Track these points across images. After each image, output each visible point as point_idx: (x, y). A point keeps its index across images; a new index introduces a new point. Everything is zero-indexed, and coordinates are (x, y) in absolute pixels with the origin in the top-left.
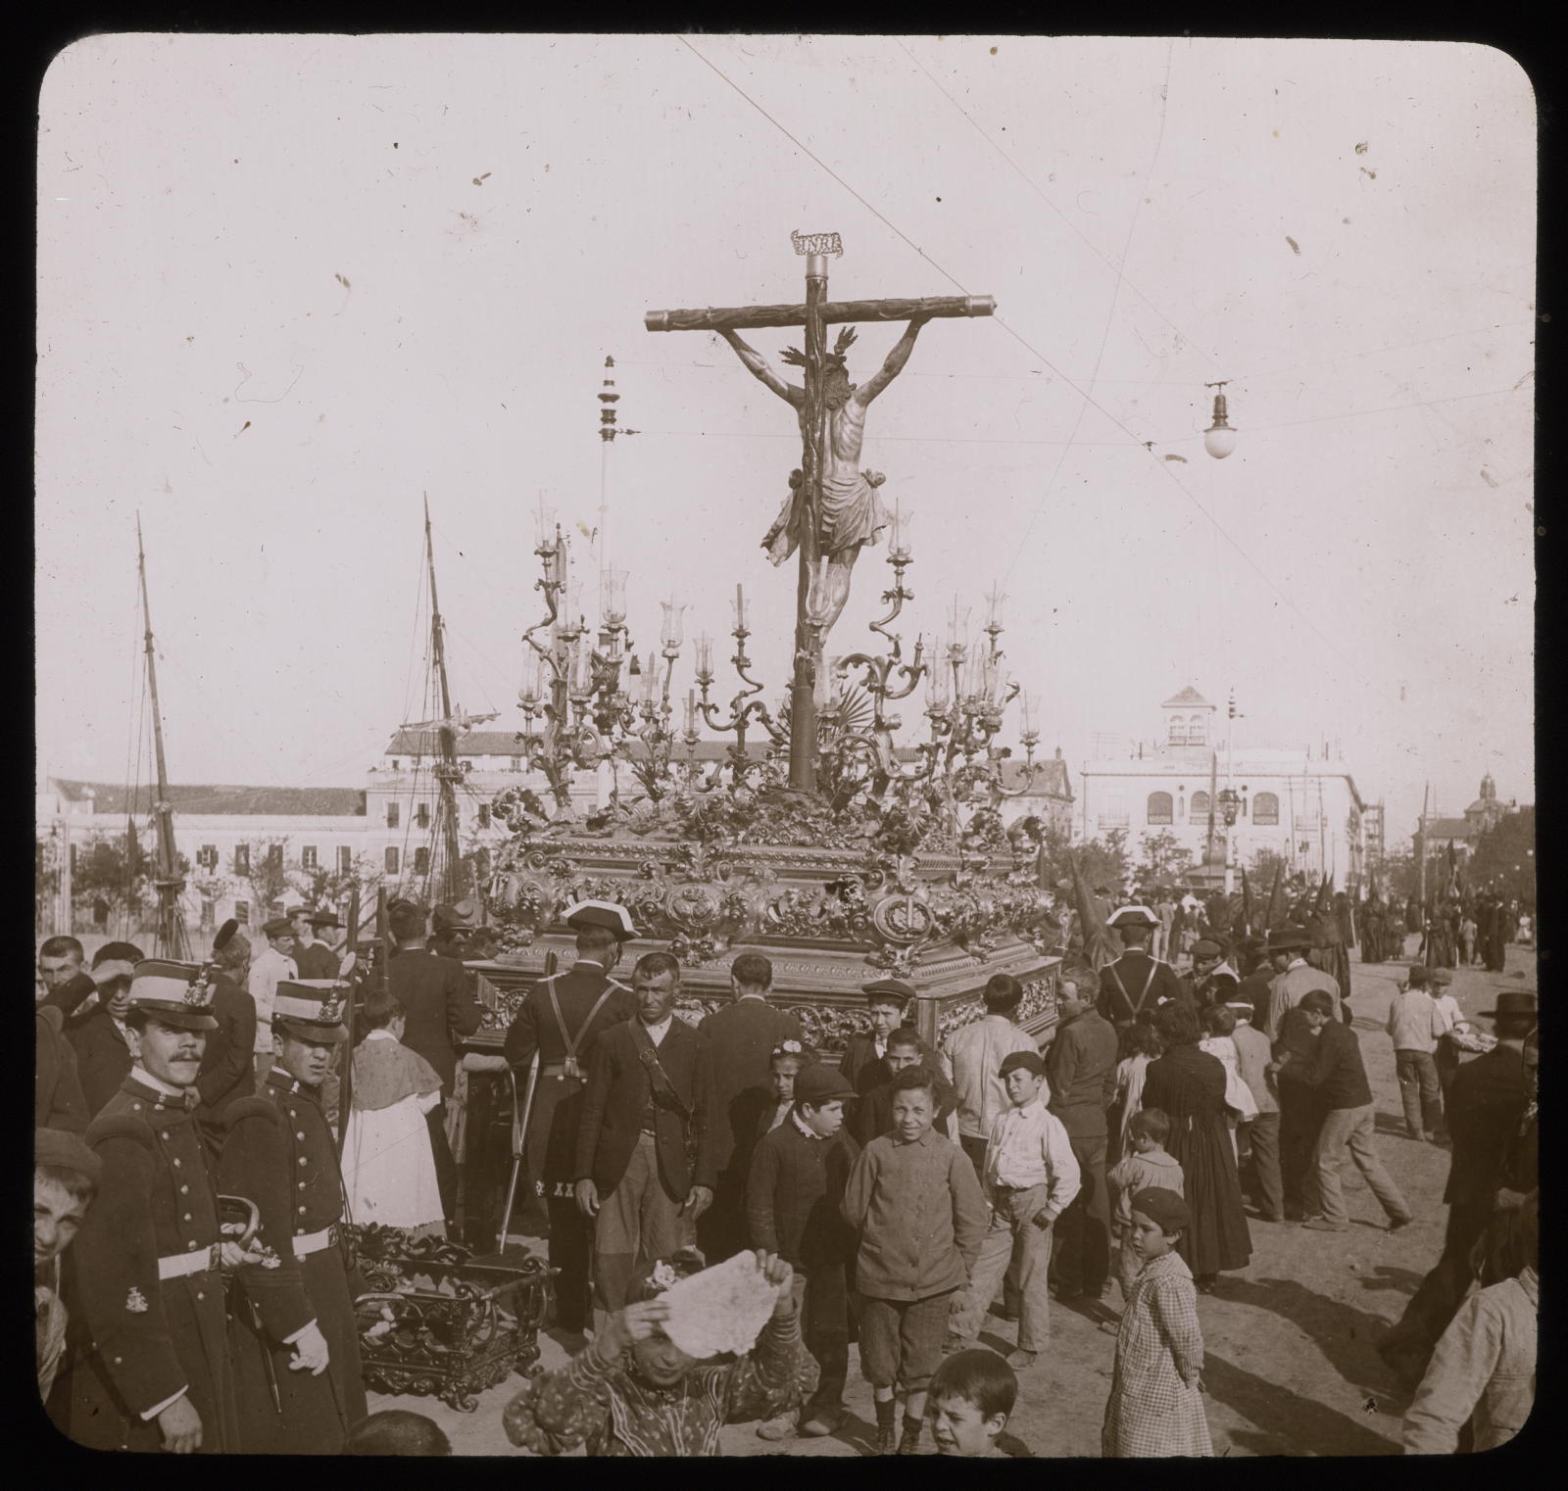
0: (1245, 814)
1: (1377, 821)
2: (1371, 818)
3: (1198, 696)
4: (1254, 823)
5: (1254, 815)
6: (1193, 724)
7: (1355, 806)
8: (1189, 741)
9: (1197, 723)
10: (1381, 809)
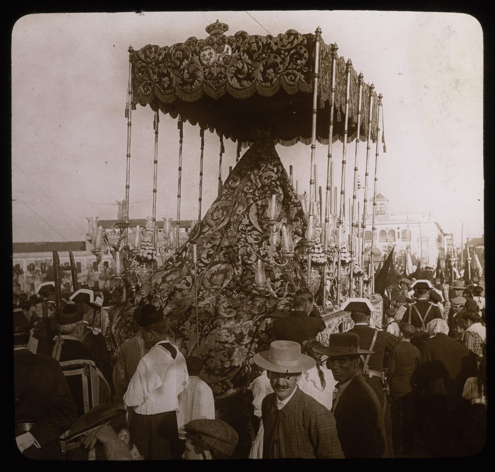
0: (399, 237)
1: (451, 239)
2: (448, 238)
3: (382, 197)
4: (403, 241)
5: (403, 238)
6: (381, 207)
7: (440, 234)
8: (379, 213)
9: (382, 206)
10: (452, 235)
